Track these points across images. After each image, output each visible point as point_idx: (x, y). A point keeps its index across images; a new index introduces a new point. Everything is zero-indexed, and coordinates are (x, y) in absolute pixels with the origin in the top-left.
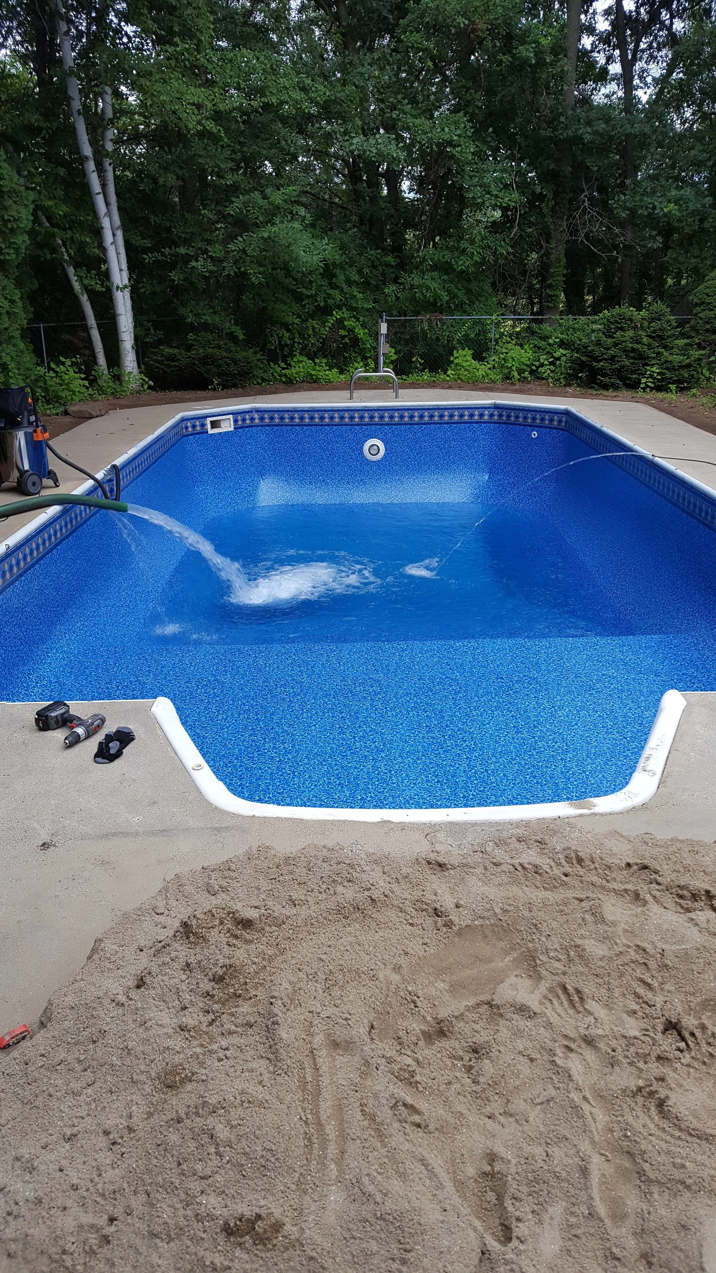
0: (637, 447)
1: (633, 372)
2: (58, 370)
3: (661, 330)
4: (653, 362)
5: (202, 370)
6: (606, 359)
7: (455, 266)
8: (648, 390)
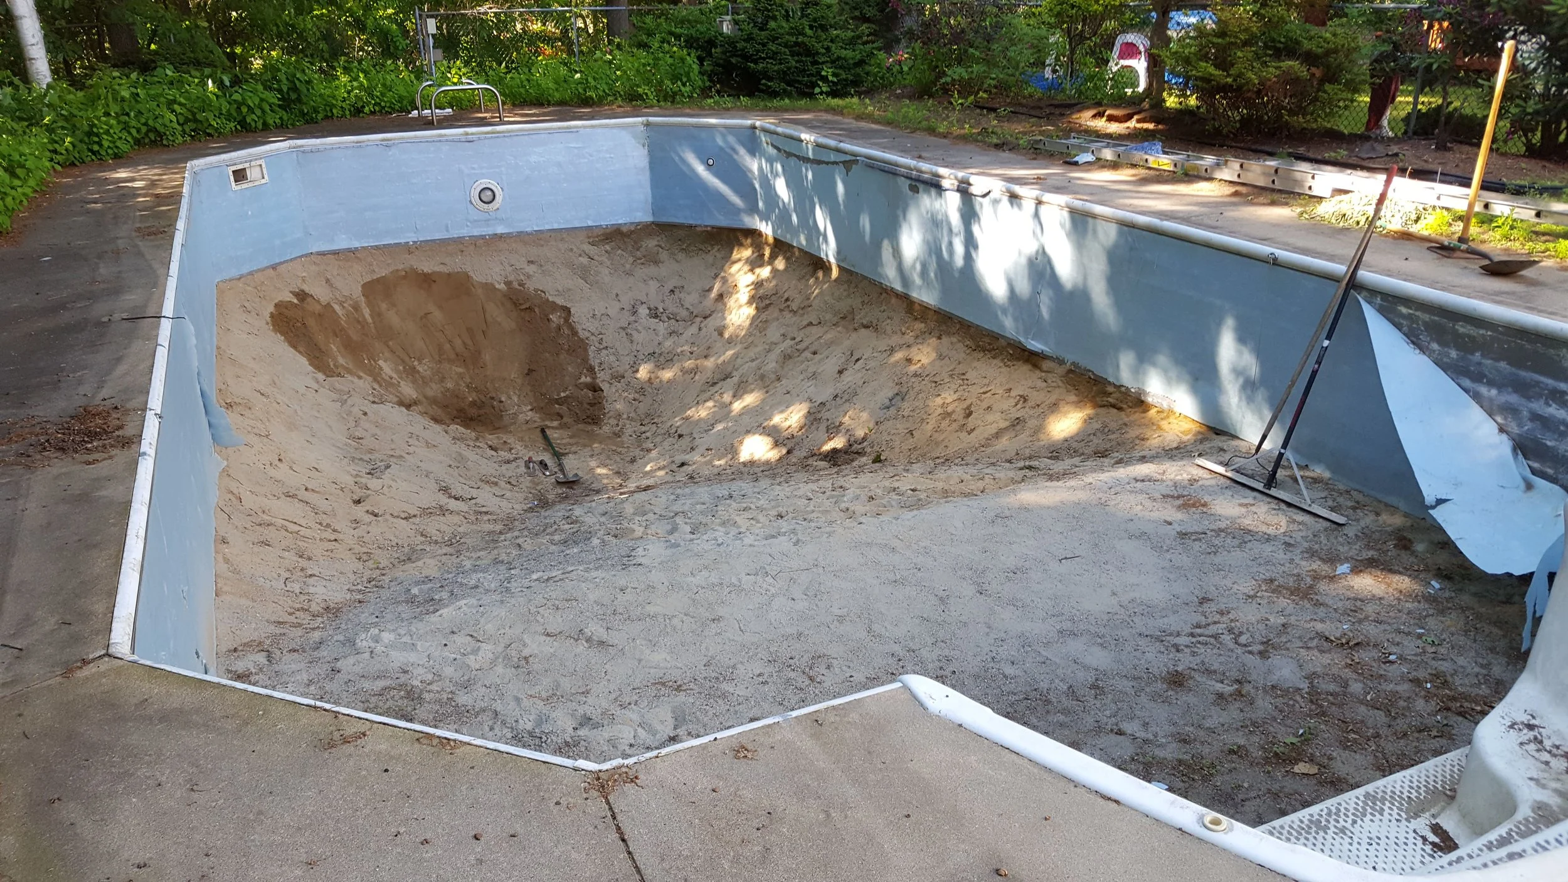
1: (801, 73)
4: (823, 60)
8: (824, 96)
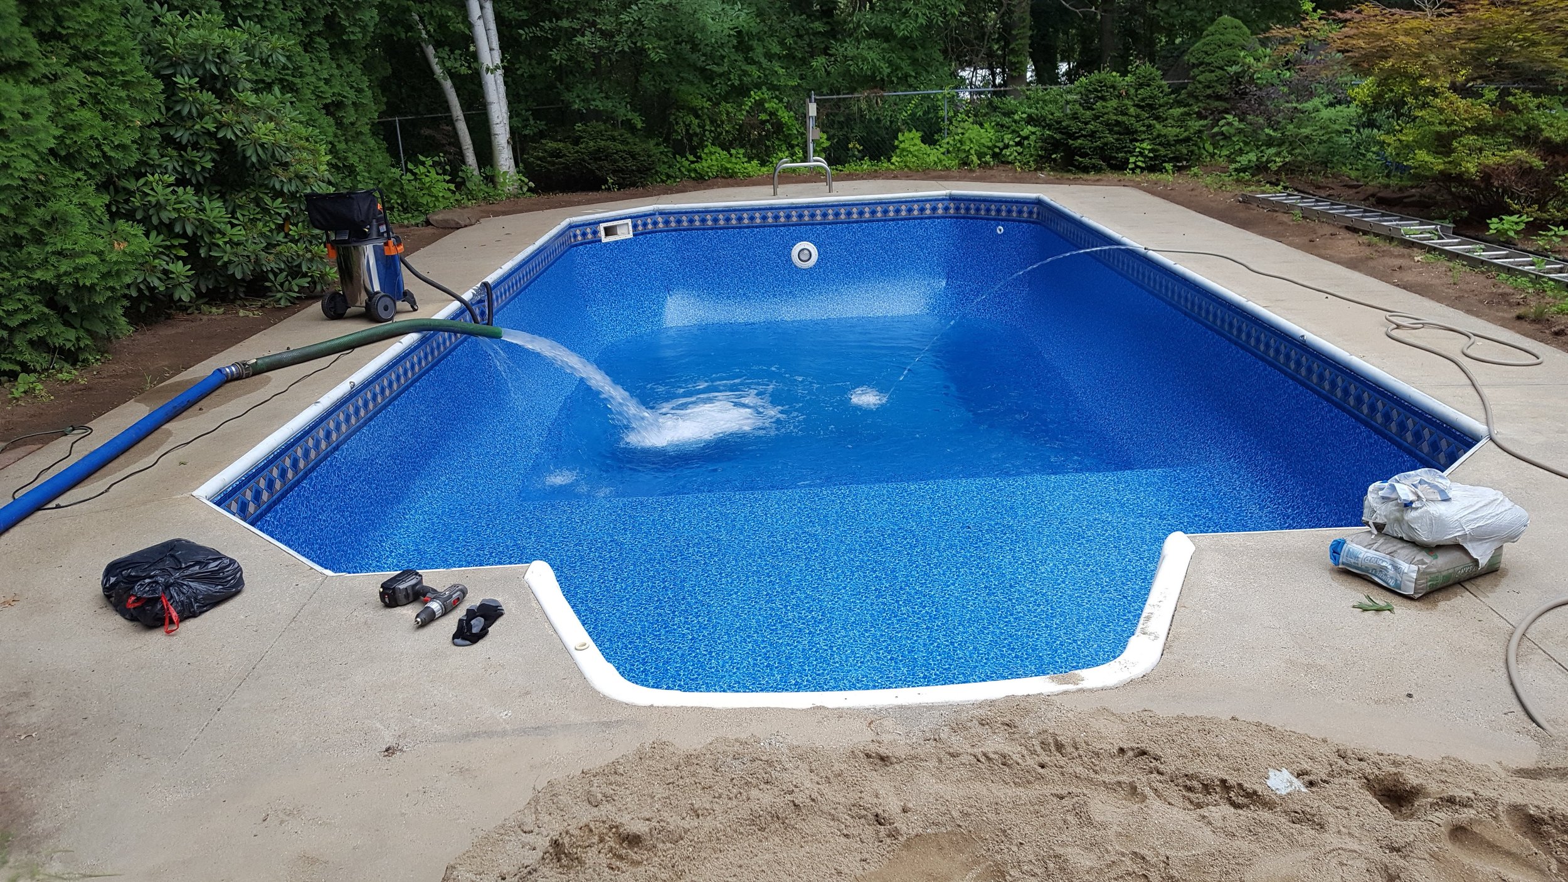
0: (1125, 240)
1: (1119, 150)
2: (416, 171)
3: (1151, 97)
4: (1143, 137)
5: (593, 166)
6: (1085, 136)
7: (897, 32)
8: (1138, 171)
